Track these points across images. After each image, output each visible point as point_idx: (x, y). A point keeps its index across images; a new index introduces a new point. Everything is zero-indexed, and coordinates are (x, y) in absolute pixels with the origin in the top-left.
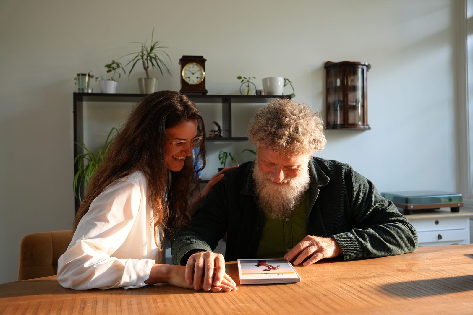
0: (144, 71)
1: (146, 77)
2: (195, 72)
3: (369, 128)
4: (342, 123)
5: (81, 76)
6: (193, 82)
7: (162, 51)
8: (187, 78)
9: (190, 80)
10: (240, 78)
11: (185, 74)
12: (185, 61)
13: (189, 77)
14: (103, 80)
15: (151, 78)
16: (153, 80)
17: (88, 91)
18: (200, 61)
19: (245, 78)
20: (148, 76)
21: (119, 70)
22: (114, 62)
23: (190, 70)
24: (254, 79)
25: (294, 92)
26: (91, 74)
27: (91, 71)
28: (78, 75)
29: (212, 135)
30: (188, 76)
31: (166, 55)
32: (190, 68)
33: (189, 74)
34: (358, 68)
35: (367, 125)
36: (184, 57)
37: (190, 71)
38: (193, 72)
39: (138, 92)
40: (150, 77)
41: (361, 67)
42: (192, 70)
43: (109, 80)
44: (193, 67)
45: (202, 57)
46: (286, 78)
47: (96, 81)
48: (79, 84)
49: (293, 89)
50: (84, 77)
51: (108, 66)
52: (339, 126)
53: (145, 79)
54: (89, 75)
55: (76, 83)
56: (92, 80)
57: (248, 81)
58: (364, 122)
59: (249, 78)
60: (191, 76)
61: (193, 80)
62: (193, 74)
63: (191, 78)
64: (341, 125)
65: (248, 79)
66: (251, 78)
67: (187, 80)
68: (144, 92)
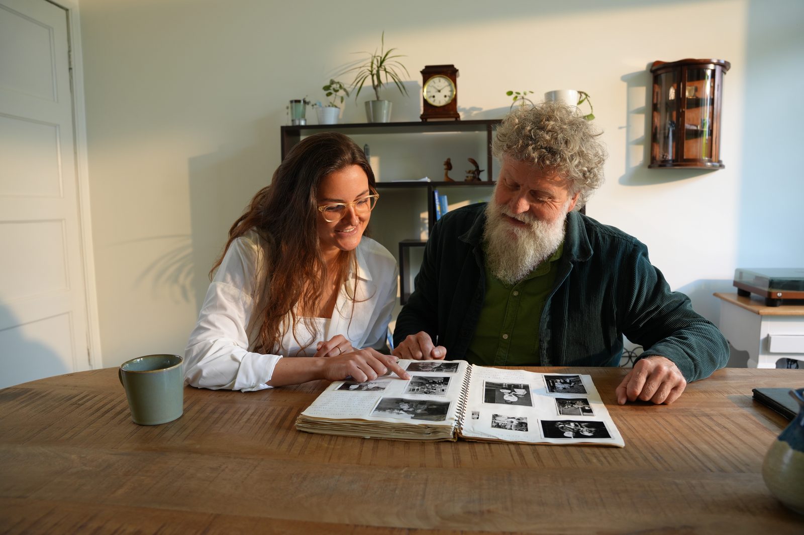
0: (373, 91)
1: (376, 99)
2: (442, 89)
3: (722, 166)
4: (674, 158)
5: (294, 104)
6: (440, 102)
7: (396, 62)
8: (430, 97)
9: (434, 101)
10: (510, 93)
11: (427, 92)
12: (429, 73)
13: (434, 97)
14: (320, 106)
15: (381, 101)
16: (385, 103)
17: (299, 122)
18: (449, 72)
19: (518, 93)
20: (378, 97)
21: (341, 93)
22: (332, 82)
23: (436, 85)
24: (531, 94)
25: (592, 112)
26: (307, 100)
27: (307, 96)
28: (292, 102)
29: (469, 178)
30: (432, 95)
31: (402, 67)
32: (435, 83)
33: (433, 92)
34: (707, 69)
35: (719, 162)
36: (427, 67)
37: (434, 87)
38: (439, 89)
39: (365, 121)
40: (381, 98)
41: (712, 67)
42: (438, 86)
43: (329, 106)
44: (440, 81)
45: (452, 66)
46: (581, 91)
47: (313, 108)
48: (292, 114)
49: (591, 107)
50: (298, 104)
51: (326, 88)
52: (671, 162)
53: (373, 102)
54: (305, 102)
55: (288, 114)
56: (308, 107)
57: (523, 98)
58: (711, 156)
59: (525, 94)
60: (437, 95)
61: (440, 100)
62: (439, 91)
63: (436, 98)
64: (673, 161)
65: (522, 94)
66: (528, 92)
67: (431, 101)
68: (373, 121)
